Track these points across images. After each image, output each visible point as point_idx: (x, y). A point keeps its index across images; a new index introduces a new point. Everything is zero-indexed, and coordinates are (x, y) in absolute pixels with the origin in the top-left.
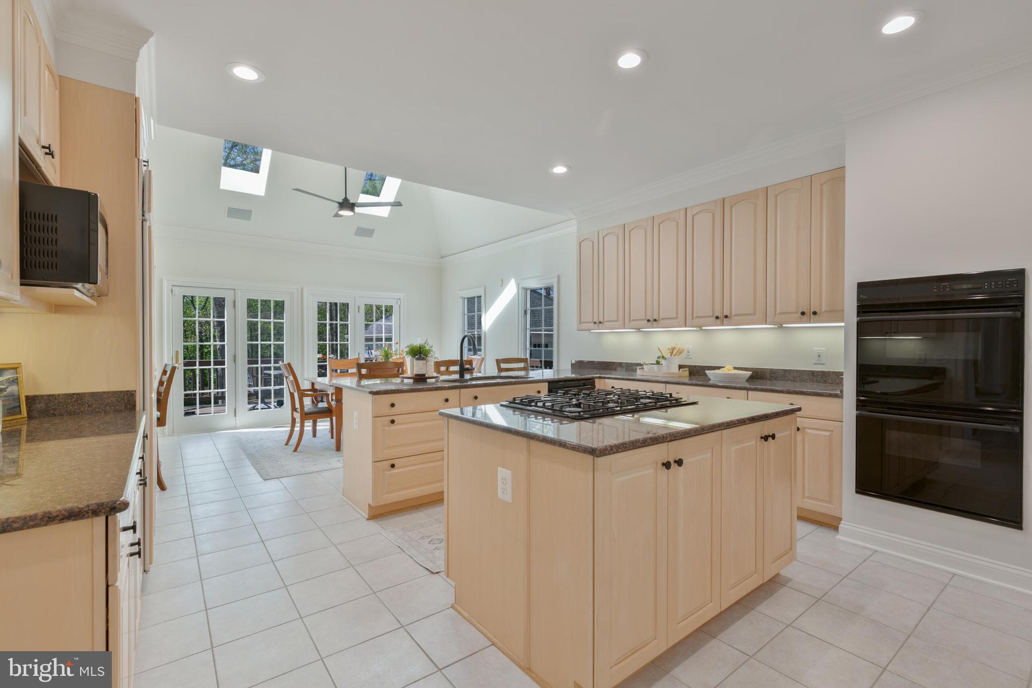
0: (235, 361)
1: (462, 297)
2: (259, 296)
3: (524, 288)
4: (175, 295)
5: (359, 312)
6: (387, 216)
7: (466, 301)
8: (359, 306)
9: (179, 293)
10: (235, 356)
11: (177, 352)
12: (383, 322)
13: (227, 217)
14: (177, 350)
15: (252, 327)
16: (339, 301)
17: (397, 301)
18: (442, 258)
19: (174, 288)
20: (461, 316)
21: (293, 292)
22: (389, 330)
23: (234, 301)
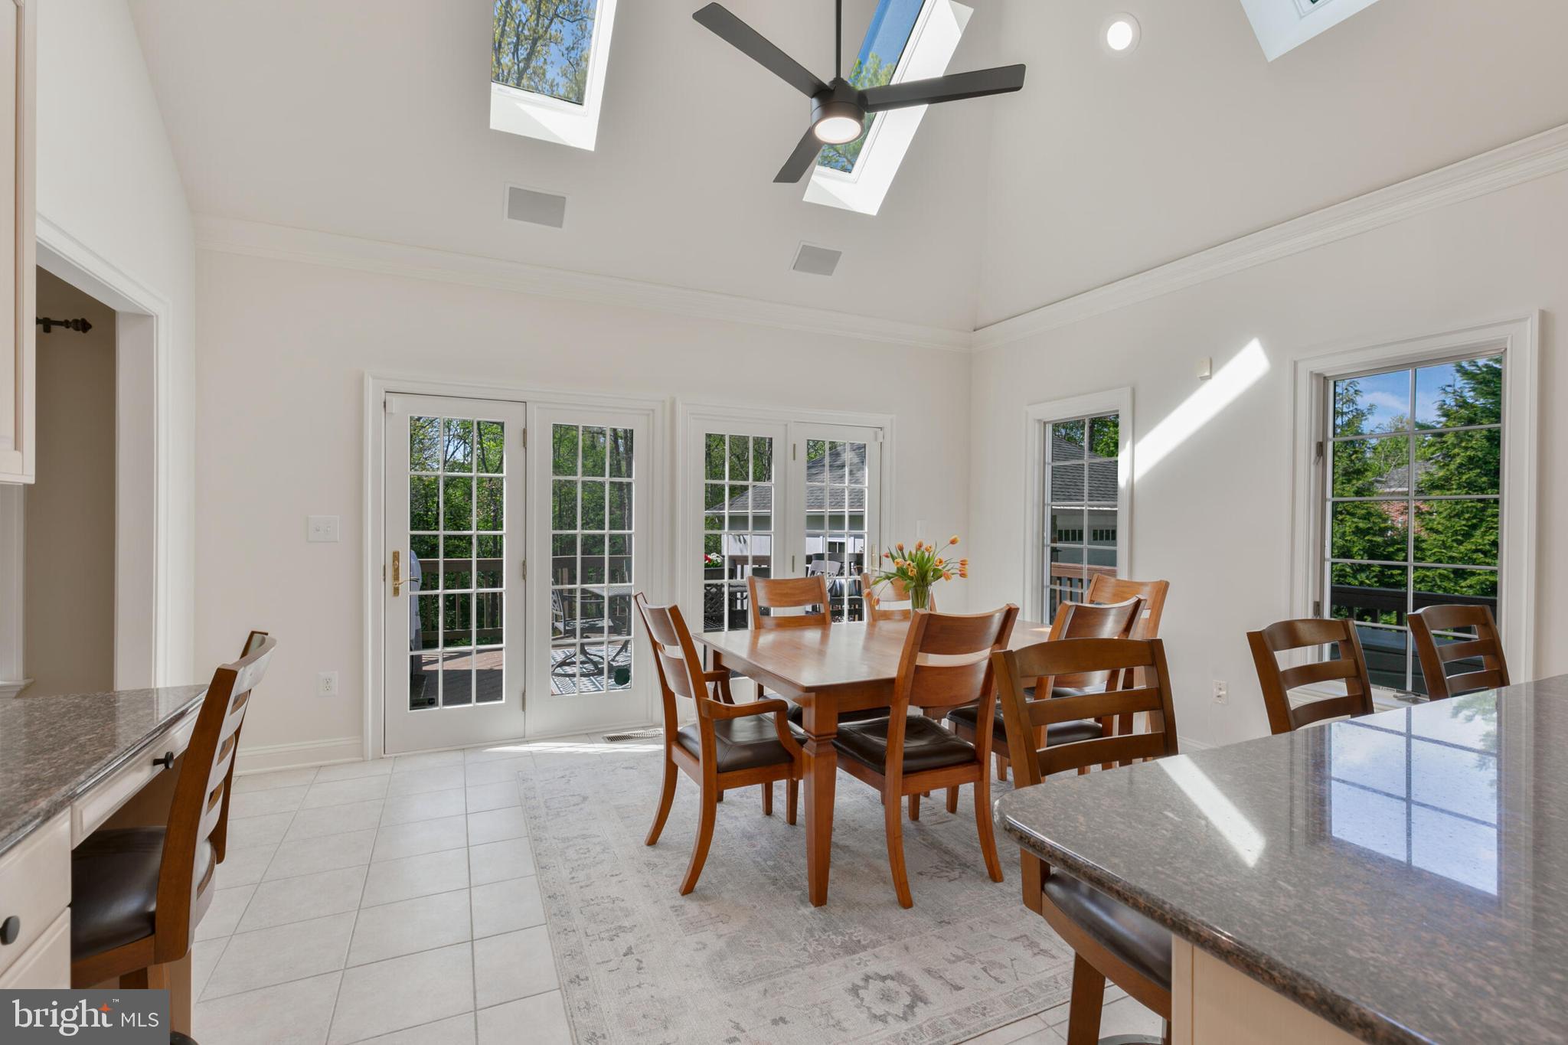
0: (524, 577)
1: (1039, 421)
2: (582, 419)
3: (1318, 375)
4: (392, 414)
5: (794, 459)
6: (875, 214)
7: (1049, 428)
8: (794, 445)
9: (403, 410)
10: (524, 564)
11: (396, 556)
12: (846, 484)
13: (510, 216)
14: (396, 549)
15: (563, 496)
16: (752, 431)
17: (876, 433)
18: (975, 330)
19: (389, 397)
20: (1036, 467)
21: (653, 410)
22: (857, 498)
23: (525, 432)
